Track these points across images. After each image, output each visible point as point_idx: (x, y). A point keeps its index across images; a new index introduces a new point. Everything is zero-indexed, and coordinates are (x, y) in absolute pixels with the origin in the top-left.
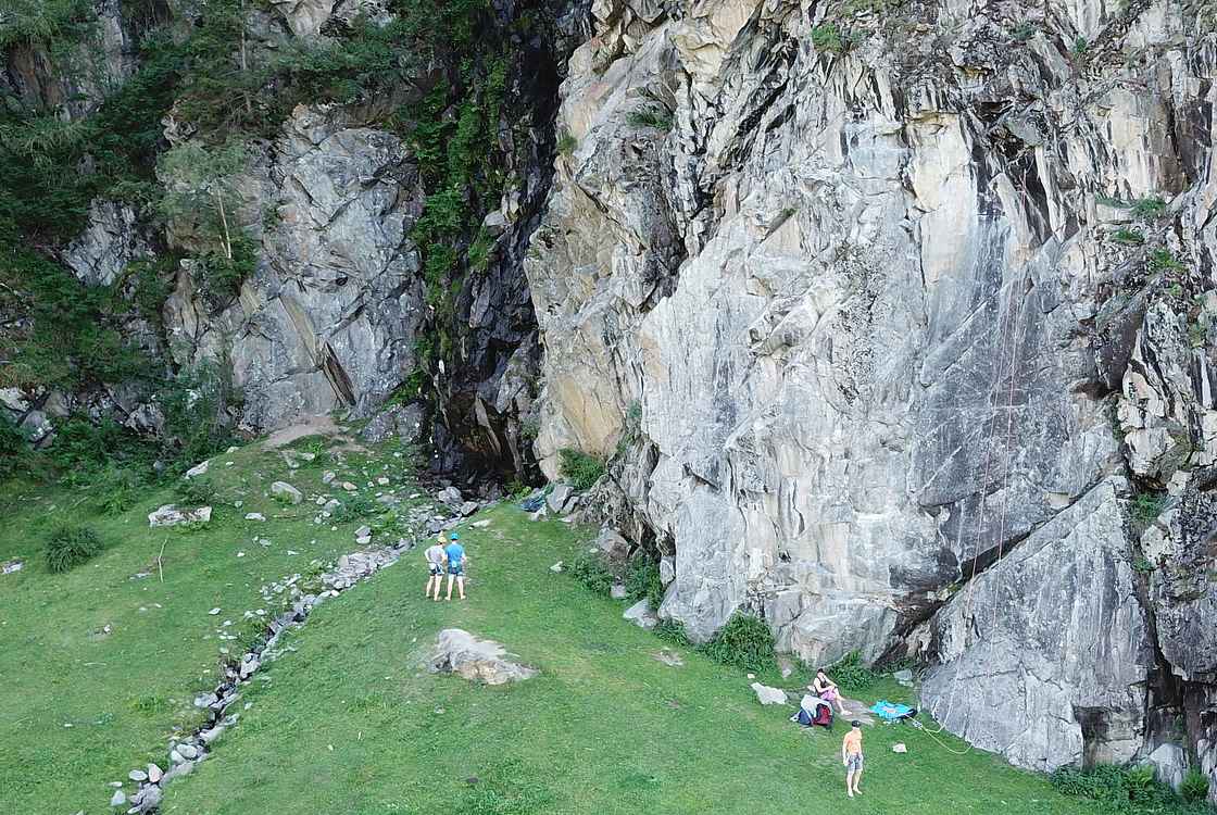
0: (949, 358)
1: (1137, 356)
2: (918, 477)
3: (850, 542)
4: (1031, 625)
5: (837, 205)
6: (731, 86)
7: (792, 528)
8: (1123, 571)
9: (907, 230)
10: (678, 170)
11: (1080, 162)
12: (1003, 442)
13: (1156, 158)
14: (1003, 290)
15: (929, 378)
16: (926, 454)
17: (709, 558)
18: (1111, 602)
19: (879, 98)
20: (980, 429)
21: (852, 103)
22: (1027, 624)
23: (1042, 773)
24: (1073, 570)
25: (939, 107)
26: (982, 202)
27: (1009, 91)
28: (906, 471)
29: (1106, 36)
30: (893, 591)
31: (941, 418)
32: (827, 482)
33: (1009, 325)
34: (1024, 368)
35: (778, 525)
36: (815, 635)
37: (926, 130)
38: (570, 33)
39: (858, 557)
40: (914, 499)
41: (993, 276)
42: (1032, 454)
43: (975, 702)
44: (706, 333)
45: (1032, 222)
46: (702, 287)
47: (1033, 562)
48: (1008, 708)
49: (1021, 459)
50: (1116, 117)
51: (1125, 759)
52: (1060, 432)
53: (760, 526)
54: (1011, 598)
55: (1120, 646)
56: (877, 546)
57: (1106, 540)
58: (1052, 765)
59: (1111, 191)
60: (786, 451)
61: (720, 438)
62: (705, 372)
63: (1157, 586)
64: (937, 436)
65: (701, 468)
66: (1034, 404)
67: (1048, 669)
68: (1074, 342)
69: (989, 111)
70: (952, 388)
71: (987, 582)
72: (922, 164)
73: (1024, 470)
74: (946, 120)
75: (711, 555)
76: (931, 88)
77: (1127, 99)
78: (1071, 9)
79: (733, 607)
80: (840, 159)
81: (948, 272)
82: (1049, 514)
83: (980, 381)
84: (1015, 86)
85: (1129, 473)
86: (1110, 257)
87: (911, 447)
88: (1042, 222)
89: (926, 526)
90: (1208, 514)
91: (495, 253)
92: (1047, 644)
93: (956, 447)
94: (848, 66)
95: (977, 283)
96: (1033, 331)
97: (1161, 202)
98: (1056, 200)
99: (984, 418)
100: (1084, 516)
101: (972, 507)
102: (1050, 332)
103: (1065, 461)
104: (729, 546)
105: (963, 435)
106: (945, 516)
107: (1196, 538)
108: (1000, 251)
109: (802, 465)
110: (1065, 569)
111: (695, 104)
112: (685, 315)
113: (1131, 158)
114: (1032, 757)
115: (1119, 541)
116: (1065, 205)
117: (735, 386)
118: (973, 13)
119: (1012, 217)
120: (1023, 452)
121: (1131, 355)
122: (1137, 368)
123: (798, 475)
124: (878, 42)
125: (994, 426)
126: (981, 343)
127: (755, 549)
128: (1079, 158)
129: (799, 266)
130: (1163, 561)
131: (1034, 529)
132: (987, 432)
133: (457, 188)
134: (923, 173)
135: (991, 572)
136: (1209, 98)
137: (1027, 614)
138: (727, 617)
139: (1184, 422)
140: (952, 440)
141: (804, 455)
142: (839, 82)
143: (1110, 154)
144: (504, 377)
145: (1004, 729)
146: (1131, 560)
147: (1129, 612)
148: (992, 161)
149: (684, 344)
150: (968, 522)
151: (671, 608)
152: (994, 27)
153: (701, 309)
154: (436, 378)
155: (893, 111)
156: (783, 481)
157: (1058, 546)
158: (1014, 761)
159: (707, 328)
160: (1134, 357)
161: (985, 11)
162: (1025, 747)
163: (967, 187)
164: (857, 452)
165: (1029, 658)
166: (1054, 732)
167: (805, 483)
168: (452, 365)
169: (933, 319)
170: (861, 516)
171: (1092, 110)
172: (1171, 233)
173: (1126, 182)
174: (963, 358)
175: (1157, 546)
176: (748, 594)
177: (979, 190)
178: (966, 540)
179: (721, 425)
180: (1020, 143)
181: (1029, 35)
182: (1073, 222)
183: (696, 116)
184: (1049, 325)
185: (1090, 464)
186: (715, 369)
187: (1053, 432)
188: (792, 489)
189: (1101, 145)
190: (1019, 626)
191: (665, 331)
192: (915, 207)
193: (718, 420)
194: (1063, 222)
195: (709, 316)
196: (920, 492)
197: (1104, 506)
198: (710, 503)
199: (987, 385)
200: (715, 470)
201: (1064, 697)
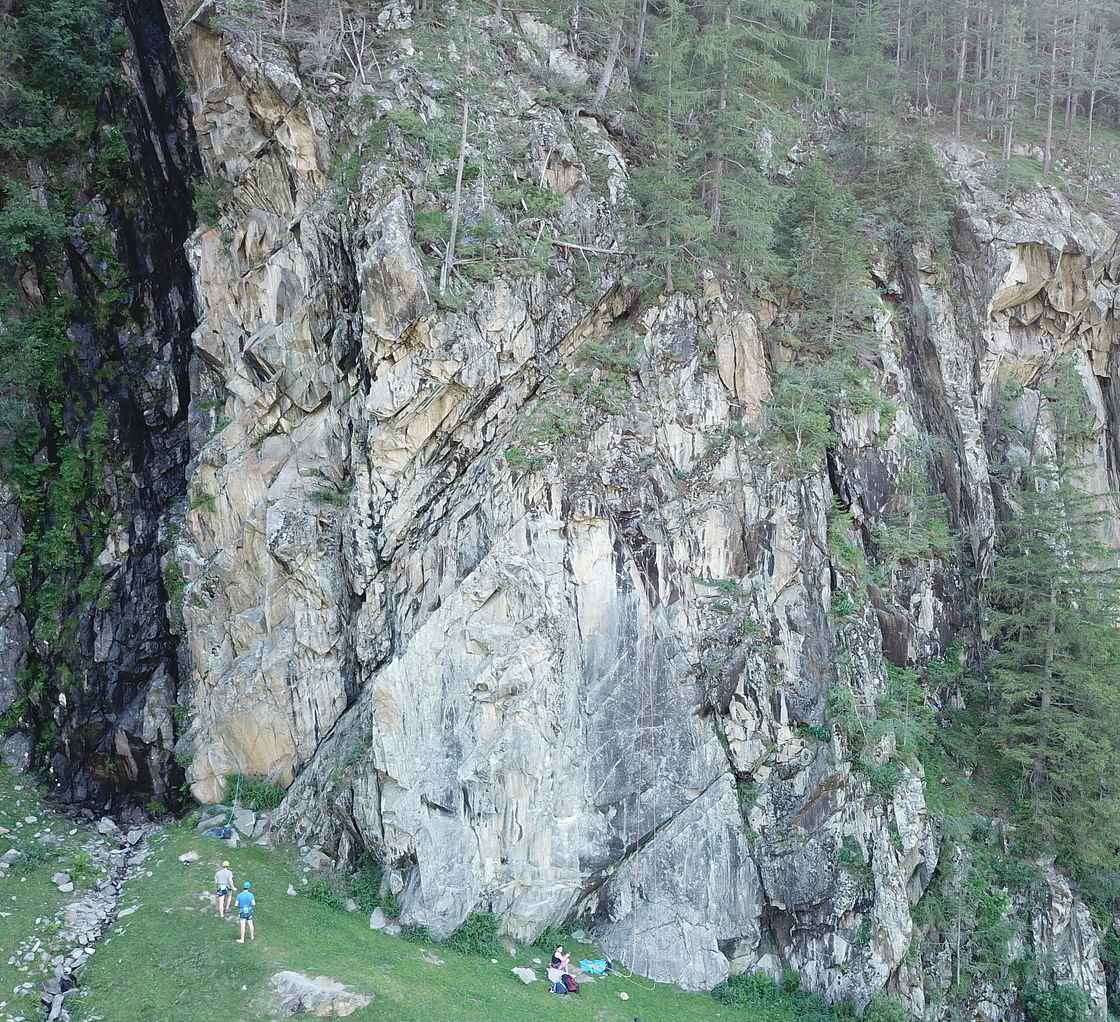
0: (605, 692)
1: (740, 691)
2: (593, 785)
3: (552, 842)
4: (681, 886)
5: (535, 585)
6: (405, 477)
7: (512, 836)
8: (742, 840)
9: (567, 598)
10: (360, 542)
11: (681, 554)
12: (650, 754)
13: (731, 556)
14: (639, 642)
15: (593, 709)
16: (597, 766)
17: (449, 870)
18: (735, 864)
19: (550, 504)
20: (632, 745)
21: (529, 506)
22: (678, 885)
23: (705, 992)
24: (707, 843)
25: (596, 514)
26: (619, 579)
27: (638, 504)
28: (584, 781)
29: (697, 470)
30: (581, 874)
31: (604, 738)
32: (539, 798)
33: (645, 668)
34: (659, 699)
35: (502, 837)
36: (531, 919)
37: (582, 529)
38: (159, 387)
39: (559, 853)
40: (591, 802)
41: (631, 633)
42: (671, 761)
43: (651, 948)
44: (433, 685)
45: (650, 594)
46: (428, 649)
47: (678, 840)
48: (674, 949)
49: (663, 765)
50: (709, 527)
51: (744, 969)
52: (688, 745)
53: (489, 840)
54: (665, 868)
55: (743, 892)
56: (571, 842)
57: (729, 820)
58: (711, 984)
59: (697, 572)
60: (512, 778)
61: (451, 772)
62: (434, 718)
63: (760, 848)
64: (603, 752)
65: (437, 796)
66: (668, 725)
67: (696, 917)
68: (688, 679)
69: (623, 518)
70: (610, 715)
71: (647, 858)
72: (580, 552)
73: (665, 773)
74: (600, 522)
75: (451, 868)
76: (593, 501)
77: (718, 516)
78: (672, 449)
79: (469, 908)
80: (526, 548)
81: (598, 628)
82: (686, 804)
83: (628, 709)
84: (643, 501)
85: (733, 769)
86: (710, 622)
87: (586, 762)
88: (655, 592)
89: (599, 822)
90: (790, 796)
91: (115, 591)
92: (692, 898)
93: (618, 759)
94: (532, 480)
95: (621, 638)
96: (662, 673)
97: (733, 582)
98: (666, 579)
99: (635, 737)
100: (712, 804)
101: (631, 803)
102: (673, 673)
103: (694, 765)
104: (466, 859)
105: (621, 750)
106: (613, 812)
107: (784, 813)
108: (634, 614)
109: (523, 788)
110: (701, 842)
111: (374, 489)
112: (415, 670)
113: (714, 552)
114: (696, 981)
115: (736, 820)
116: (672, 582)
117: (460, 727)
118: (611, 447)
119: (639, 590)
120: (664, 760)
121: (735, 690)
122: (739, 698)
123: (520, 795)
124: (555, 465)
125: (643, 742)
126: (627, 681)
127: (488, 860)
128: (681, 552)
129: (508, 631)
130: (763, 830)
131: (674, 816)
132: (638, 747)
133: (65, 529)
134: (579, 558)
135: (649, 849)
136: (773, 520)
137: (678, 878)
138: (465, 916)
139: (768, 734)
140: (614, 754)
141: (525, 780)
142: (522, 491)
143: (701, 551)
144: (146, 709)
145: (673, 965)
146: (744, 832)
147: (748, 868)
148: (626, 552)
149: (415, 696)
150: (629, 814)
151: (415, 915)
152: (625, 457)
153: (428, 666)
154: (57, 710)
155: (559, 513)
156: (509, 802)
157: (695, 827)
158: (684, 987)
159: (434, 681)
160: (737, 692)
161: (620, 447)
162: (690, 976)
163: (609, 569)
164: (559, 772)
165: (682, 909)
166: (709, 961)
167: (524, 801)
168: (75, 698)
169: (588, 664)
170: (559, 820)
171: (694, 521)
172: (753, 608)
173: (708, 568)
174: (615, 693)
175: (758, 820)
176: (481, 895)
177: (617, 572)
178: (629, 829)
179: (449, 760)
180: (645, 540)
181: (650, 465)
182: (675, 594)
183: (375, 499)
184: (673, 668)
185: (712, 767)
186: (442, 716)
187: (684, 744)
188: (515, 806)
189: (697, 543)
190: (672, 888)
191: (398, 685)
192: (572, 582)
193: (447, 756)
194: (668, 593)
195: (435, 672)
196: (595, 797)
197: (725, 796)
198: (447, 826)
199: (634, 712)
200: (449, 798)
201: (711, 934)
